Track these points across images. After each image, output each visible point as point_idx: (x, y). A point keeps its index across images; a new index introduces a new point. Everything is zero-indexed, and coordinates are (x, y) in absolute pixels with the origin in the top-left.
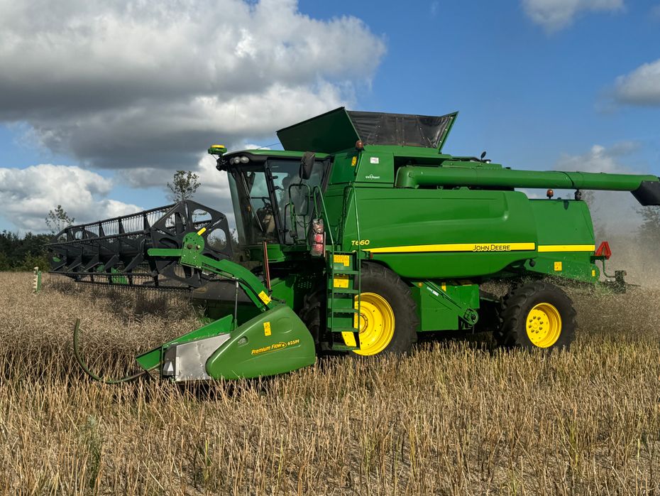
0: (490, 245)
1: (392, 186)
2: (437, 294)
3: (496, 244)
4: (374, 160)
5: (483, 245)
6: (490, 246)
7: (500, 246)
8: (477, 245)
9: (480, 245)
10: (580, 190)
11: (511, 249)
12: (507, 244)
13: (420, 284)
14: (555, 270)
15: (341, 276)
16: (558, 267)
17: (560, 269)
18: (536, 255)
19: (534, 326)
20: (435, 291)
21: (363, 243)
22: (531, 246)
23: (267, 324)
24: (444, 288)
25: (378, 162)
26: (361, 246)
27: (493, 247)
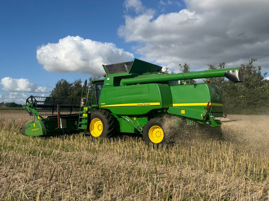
1: (113, 86)
2: (129, 120)
3: (145, 103)
4: (108, 79)
6: (142, 104)
7: (146, 104)
8: (138, 104)
9: (139, 104)
11: (150, 105)
12: (149, 103)
13: (123, 117)
14: (181, 113)
15: (85, 113)
16: (183, 112)
17: (184, 113)
18: (161, 107)
19: (158, 135)
20: (128, 119)
21: (103, 104)
22: (158, 104)
23: (34, 124)
24: (135, 119)
25: (109, 80)
26: (103, 105)
27: (144, 104)
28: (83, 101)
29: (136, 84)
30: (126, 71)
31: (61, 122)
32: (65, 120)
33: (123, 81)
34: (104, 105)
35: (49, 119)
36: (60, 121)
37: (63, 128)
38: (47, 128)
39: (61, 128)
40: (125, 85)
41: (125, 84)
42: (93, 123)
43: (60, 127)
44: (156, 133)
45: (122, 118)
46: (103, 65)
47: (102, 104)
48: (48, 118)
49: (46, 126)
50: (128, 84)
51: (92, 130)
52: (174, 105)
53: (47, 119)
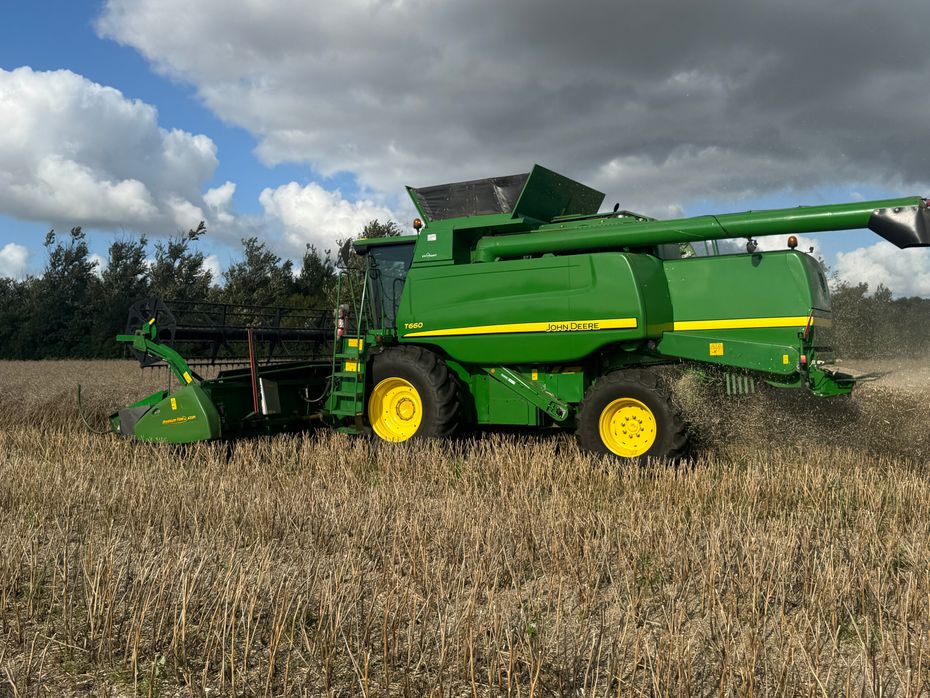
0: (569, 323)
1: (453, 262)
2: (513, 383)
3: (578, 322)
4: (432, 237)
5: (559, 324)
6: (569, 325)
7: (584, 324)
8: (551, 324)
9: (556, 323)
10: (753, 238)
12: (593, 322)
13: (493, 370)
14: (712, 354)
15: (353, 360)
16: (716, 350)
17: (720, 352)
18: (640, 334)
19: (631, 428)
20: (511, 379)
21: (416, 326)
22: (631, 323)
23: (173, 400)
24: (535, 376)
25: (436, 239)
26: (415, 331)
27: (574, 326)
28: (343, 318)
29: (537, 254)
30: (497, 210)
31: (262, 392)
32: (274, 385)
33: (487, 244)
34: (418, 330)
35: (224, 381)
36: (259, 389)
37: (271, 412)
38: (221, 415)
39: (264, 412)
40: (493, 261)
41: (496, 257)
42: (380, 394)
43: (261, 409)
44: (624, 422)
45: (485, 373)
46: (408, 188)
47: (411, 326)
48: (219, 376)
49: (218, 408)
50: (507, 256)
51: (375, 421)
52: (678, 326)
53: (216, 381)
